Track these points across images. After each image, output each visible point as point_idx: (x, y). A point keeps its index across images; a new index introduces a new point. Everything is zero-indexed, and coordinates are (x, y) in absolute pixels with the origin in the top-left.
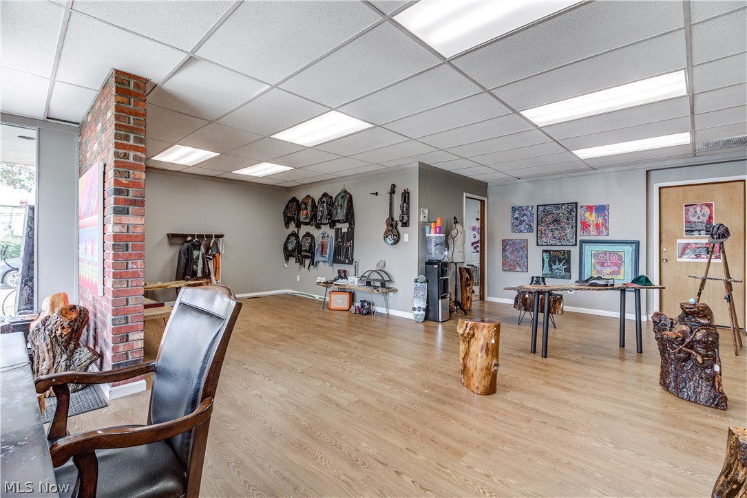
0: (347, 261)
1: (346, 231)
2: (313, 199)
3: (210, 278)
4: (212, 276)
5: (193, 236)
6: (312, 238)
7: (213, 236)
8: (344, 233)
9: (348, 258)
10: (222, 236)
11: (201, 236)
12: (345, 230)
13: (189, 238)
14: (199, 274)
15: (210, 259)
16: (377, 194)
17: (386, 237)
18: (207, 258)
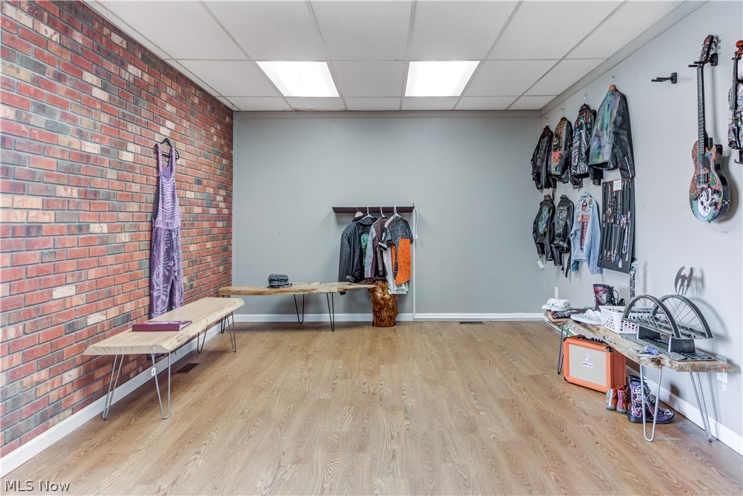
0: (620, 265)
1: (620, 188)
2: (569, 123)
3: (385, 281)
4: (390, 277)
5: (363, 210)
6: (568, 209)
7: (395, 210)
8: (617, 192)
9: (622, 256)
10: (409, 210)
11: (375, 211)
12: (618, 186)
13: (359, 214)
14: (368, 272)
15: (385, 249)
16: (674, 78)
17: (695, 198)
18: (381, 246)
